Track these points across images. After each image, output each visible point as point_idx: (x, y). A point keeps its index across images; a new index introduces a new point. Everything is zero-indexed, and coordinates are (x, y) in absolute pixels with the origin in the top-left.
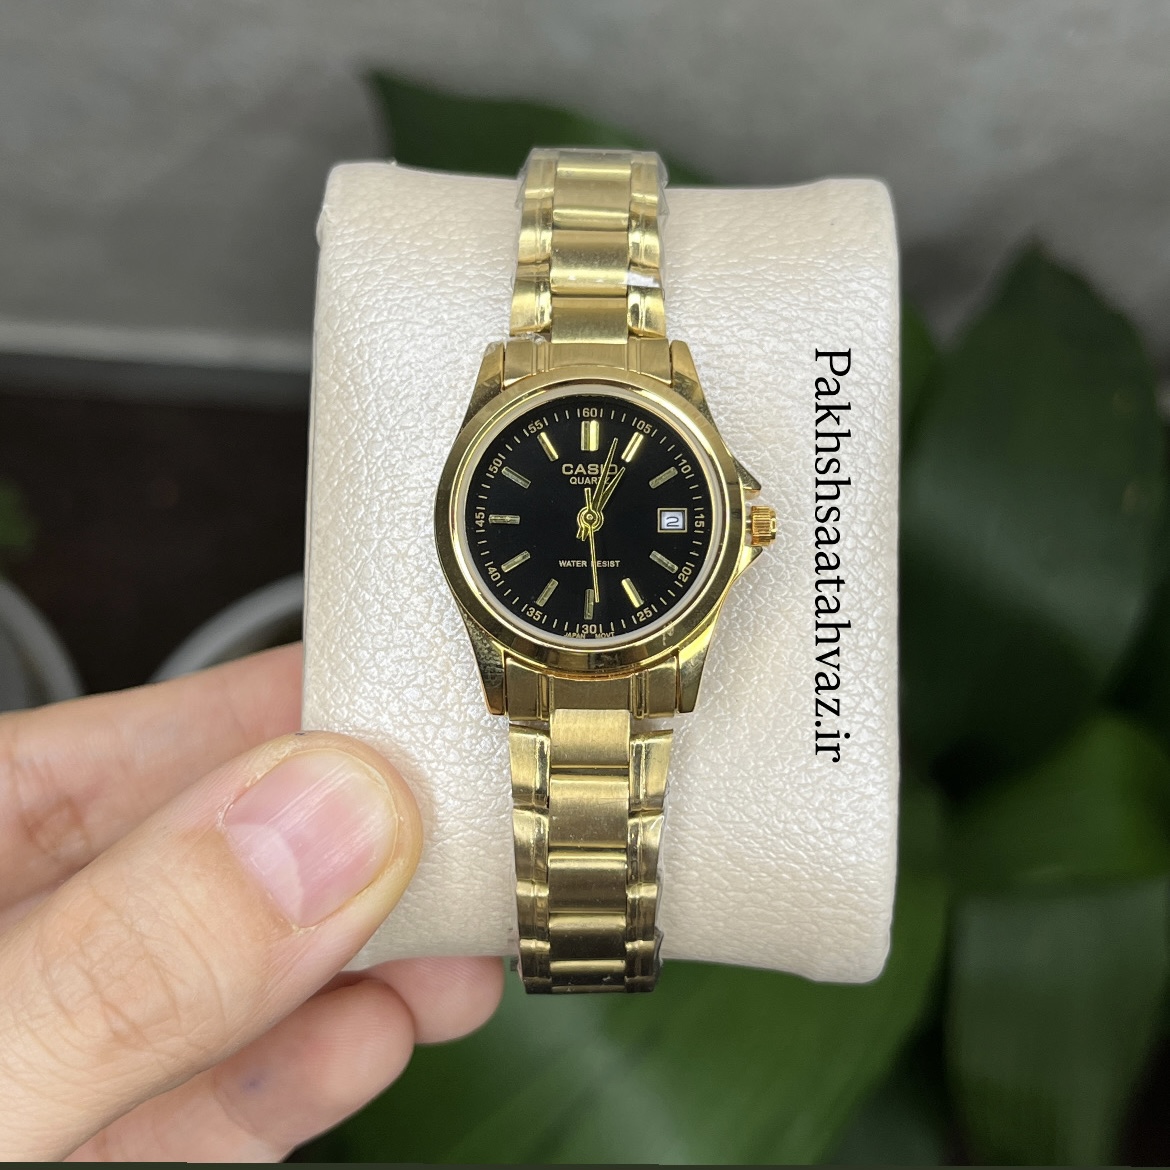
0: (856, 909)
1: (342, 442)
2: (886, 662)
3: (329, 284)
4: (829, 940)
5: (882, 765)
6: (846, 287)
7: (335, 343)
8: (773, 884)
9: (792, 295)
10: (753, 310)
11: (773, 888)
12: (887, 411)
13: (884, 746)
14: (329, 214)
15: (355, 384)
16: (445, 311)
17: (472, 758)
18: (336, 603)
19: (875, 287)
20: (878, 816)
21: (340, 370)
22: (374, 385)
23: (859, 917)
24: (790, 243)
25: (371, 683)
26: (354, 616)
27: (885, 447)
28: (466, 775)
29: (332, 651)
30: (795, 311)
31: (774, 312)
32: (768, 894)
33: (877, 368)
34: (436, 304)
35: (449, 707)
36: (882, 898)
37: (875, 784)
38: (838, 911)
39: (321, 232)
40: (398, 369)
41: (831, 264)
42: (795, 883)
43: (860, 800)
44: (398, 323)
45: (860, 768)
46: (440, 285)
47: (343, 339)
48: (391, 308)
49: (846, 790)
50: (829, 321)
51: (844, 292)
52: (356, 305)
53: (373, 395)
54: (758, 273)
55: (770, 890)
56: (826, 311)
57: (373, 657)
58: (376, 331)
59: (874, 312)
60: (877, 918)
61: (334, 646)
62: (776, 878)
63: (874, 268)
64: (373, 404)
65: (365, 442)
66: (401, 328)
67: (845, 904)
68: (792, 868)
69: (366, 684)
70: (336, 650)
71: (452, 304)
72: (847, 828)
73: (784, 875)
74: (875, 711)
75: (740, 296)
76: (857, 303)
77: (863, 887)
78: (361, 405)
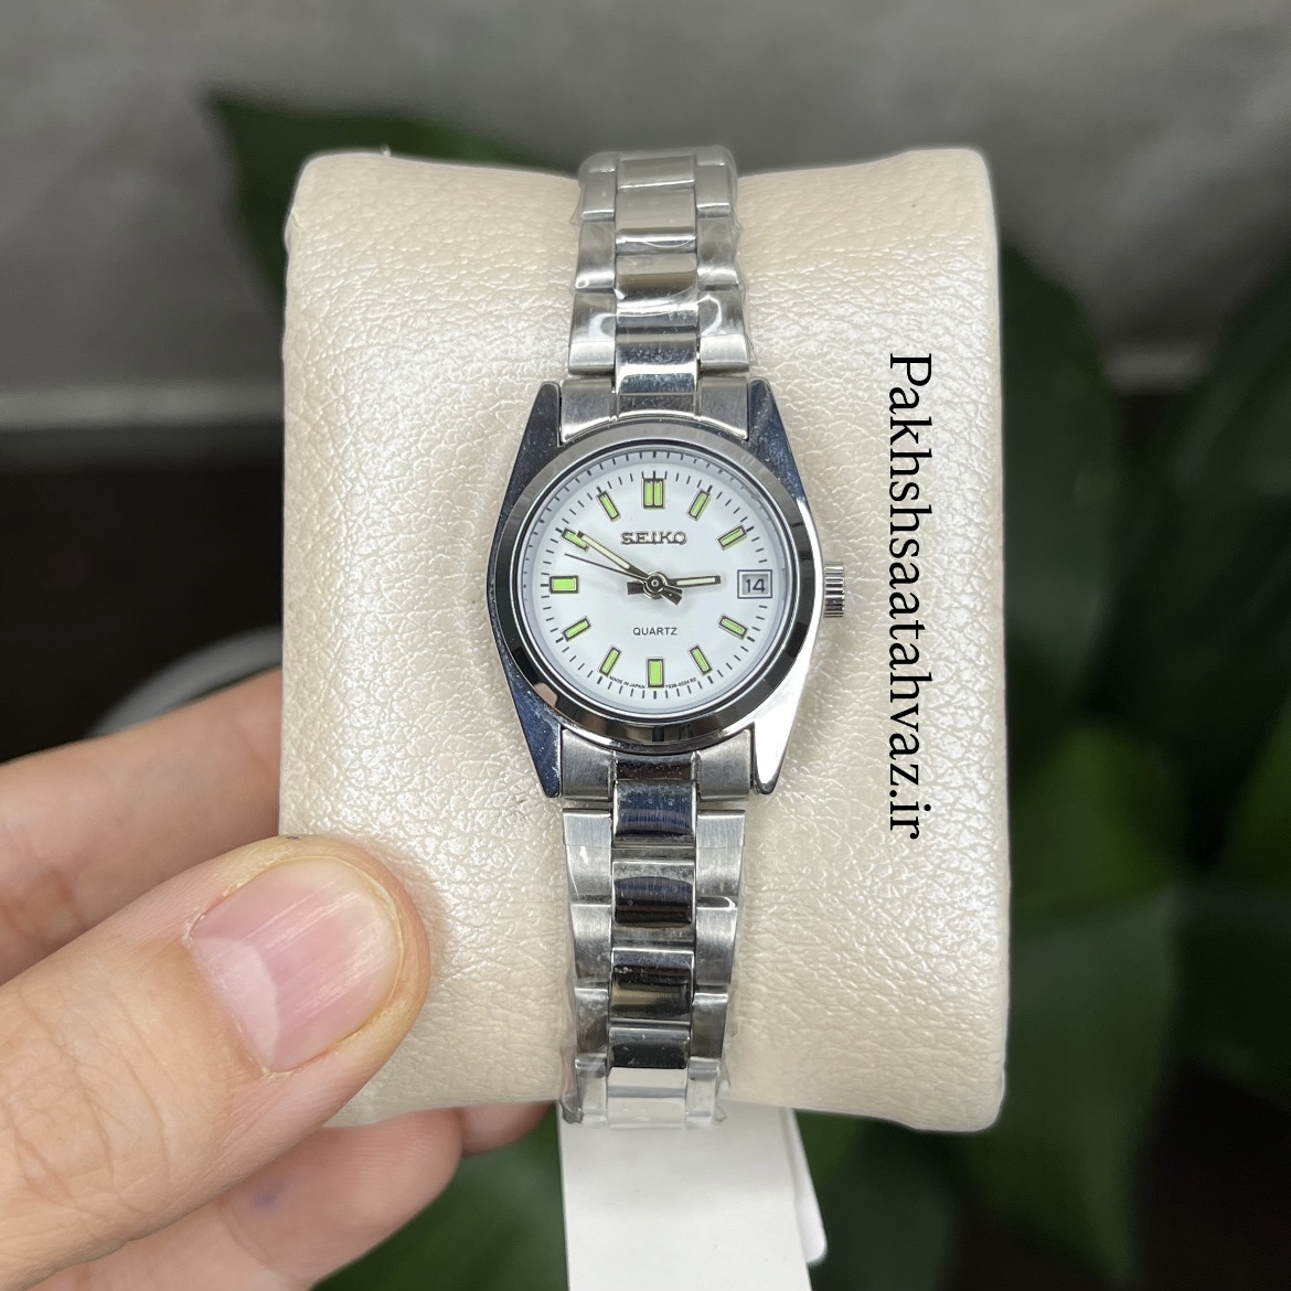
0: (959, 1050)
1: (315, 495)
2: (992, 747)
3: (297, 302)
4: (927, 1086)
5: (988, 874)
6: (932, 282)
7: (304, 376)
8: (855, 1020)
9: (864, 296)
10: (816, 317)
11: (856, 1024)
12: (986, 435)
13: (991, 850)
14: (297, 217)
15: (329, 424)
16: (436, 332)
17: (481, 875)
18: (313, 691)
19: (968, 281)
20: (984, 936)
21: (313, 408)
22: (351, 425)
23: (962, 1059)
24: (862, 231)
25: (356, 789)
26: (335, 707)
27: (986, 481)
28: (475, 895)
29: (311, 750)
30: (869, 315)
31: (841, 318)
32: (850, 1031)
33: (971, 381)
34: (426, 324)
35: (454, 814)
36: (991, 1036)
37: (980, 898)
38: (938, 1052)
39: (290, 237)
40: (380, 404)
41: (914, 255)
42: (883, 1019)
43: (961, 917)
44: (380, 348)
45: (962, 879)
46: (429, 301)
47: (314, 370)
48: (371, 330)
49: (943, 906)
50: (911, 327)
51: (930, 288)
52: (328, 327)
53: (350, 437)
54: (822, 271)
55: (852, 1027)
56: (907, 313)
57: (358, 756)
58: (353, 358)
59: (967, 314)
60: (986, 1060)
61: (312, 745)
62: (860, 1013)
63: (966, 257)
64: (352, 448)
65: (343, 496)
66: (383, 354)
67: (945, 1044)
68: (879, 1000)
69: (351, 790)
70: (315, 748)
71: (444, 322)
72: (945, 952)
73: (869, 1009)
74: (978, 808)
75: (801, 300)
76: (946, 302)
77: (966, 1023)
78: (336, 449)
